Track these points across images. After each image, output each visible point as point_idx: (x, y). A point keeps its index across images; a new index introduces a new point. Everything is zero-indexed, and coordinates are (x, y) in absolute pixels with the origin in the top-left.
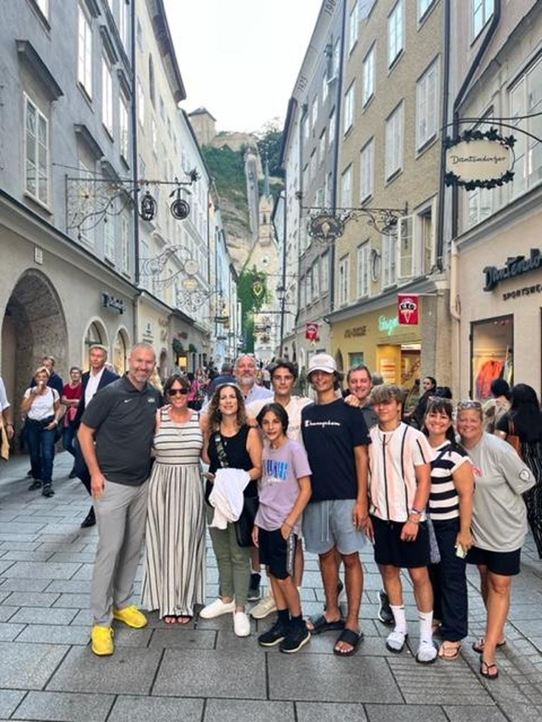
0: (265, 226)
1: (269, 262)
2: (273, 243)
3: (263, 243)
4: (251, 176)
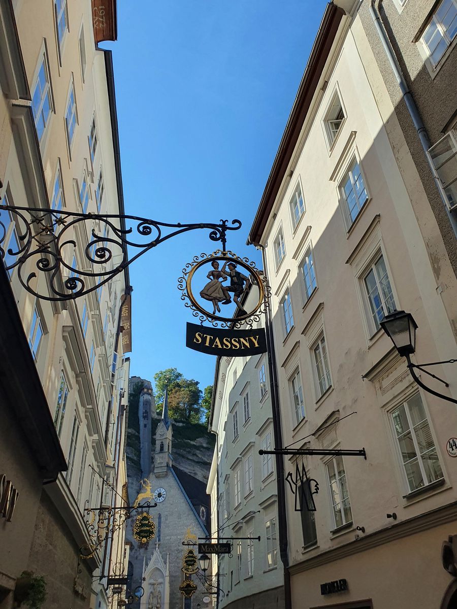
0: (161, 455)
1: (165, 496)
2: (171, 473)
3: (158, 474)
4: (145, 415)
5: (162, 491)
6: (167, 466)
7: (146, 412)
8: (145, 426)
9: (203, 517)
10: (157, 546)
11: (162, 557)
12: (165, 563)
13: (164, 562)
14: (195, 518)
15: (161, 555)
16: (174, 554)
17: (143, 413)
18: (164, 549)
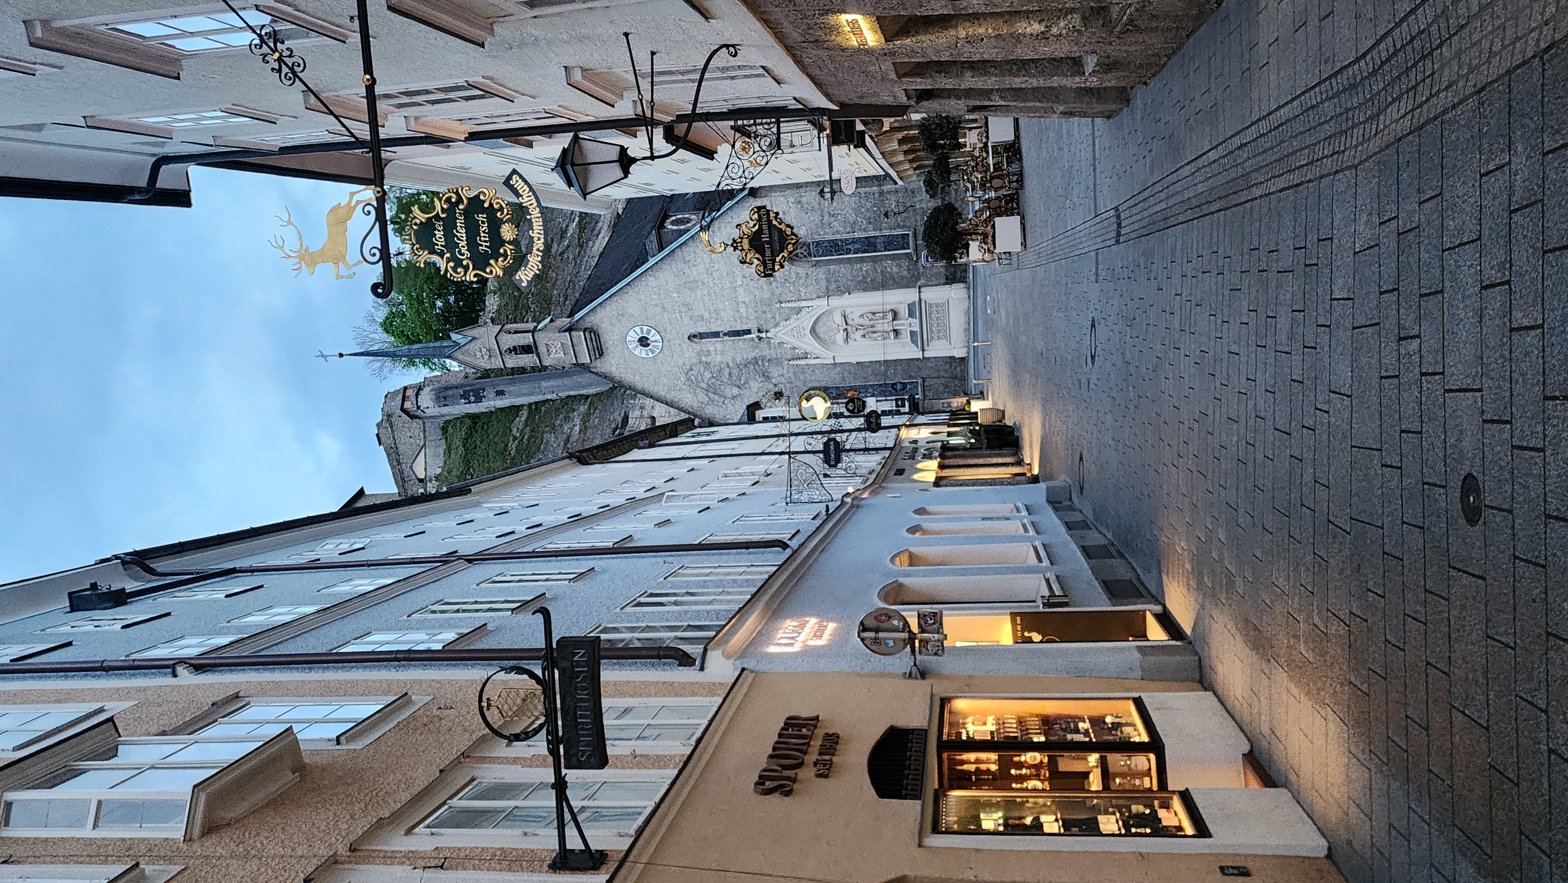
0: (542, 349)
1: (645, 328)
2: (588, 319)
3: (592, 353)
4: (472, 399)
5: (633, 336)
6: (570, 330)
7: (465, 396)
8: (500, 393)
9: (689, 221)
10: (763, 335)
11: (786, 320)
12: (799, 310)
13: (798, 313)
14: (690, 243)
15: (783, 323)
16: (778, 291)
17: (469, 403)
18: (769, 316)
